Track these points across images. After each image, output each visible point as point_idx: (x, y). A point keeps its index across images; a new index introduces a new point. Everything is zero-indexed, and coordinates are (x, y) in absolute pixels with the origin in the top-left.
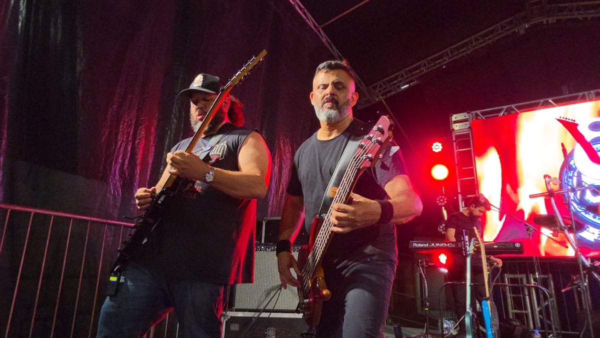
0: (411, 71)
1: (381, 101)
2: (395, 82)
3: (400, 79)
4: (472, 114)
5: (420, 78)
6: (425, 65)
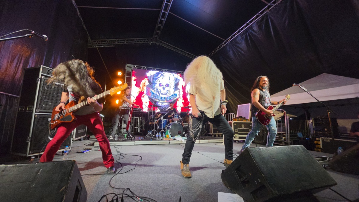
1: (96, 48)
2: (104, 42)
3: (106, 42)
4: (133, 66)
5: (115, 45)
6: (117, 41)
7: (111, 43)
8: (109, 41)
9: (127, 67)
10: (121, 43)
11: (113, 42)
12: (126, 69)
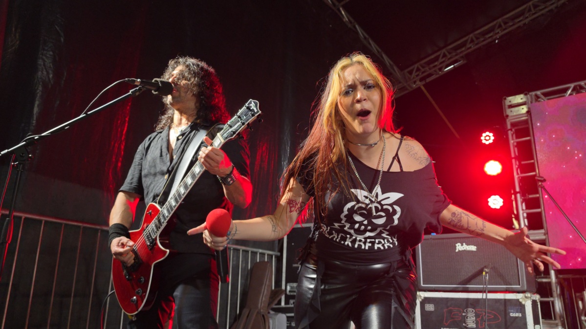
0: (456, 49)
1: (419, 88)
2: (436, 63)
3: (441, 60)
4: (531, 96)
5: (467, 56)
6: (472, 41)
7: (456, 55)
8: (450, 53)
9: (511, 106)
10: (484, 40)
11: (459, 51)
12: (507, 116)
